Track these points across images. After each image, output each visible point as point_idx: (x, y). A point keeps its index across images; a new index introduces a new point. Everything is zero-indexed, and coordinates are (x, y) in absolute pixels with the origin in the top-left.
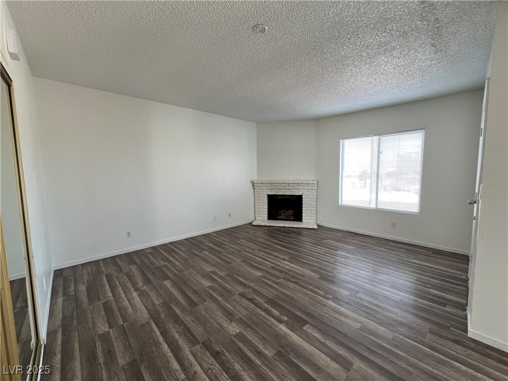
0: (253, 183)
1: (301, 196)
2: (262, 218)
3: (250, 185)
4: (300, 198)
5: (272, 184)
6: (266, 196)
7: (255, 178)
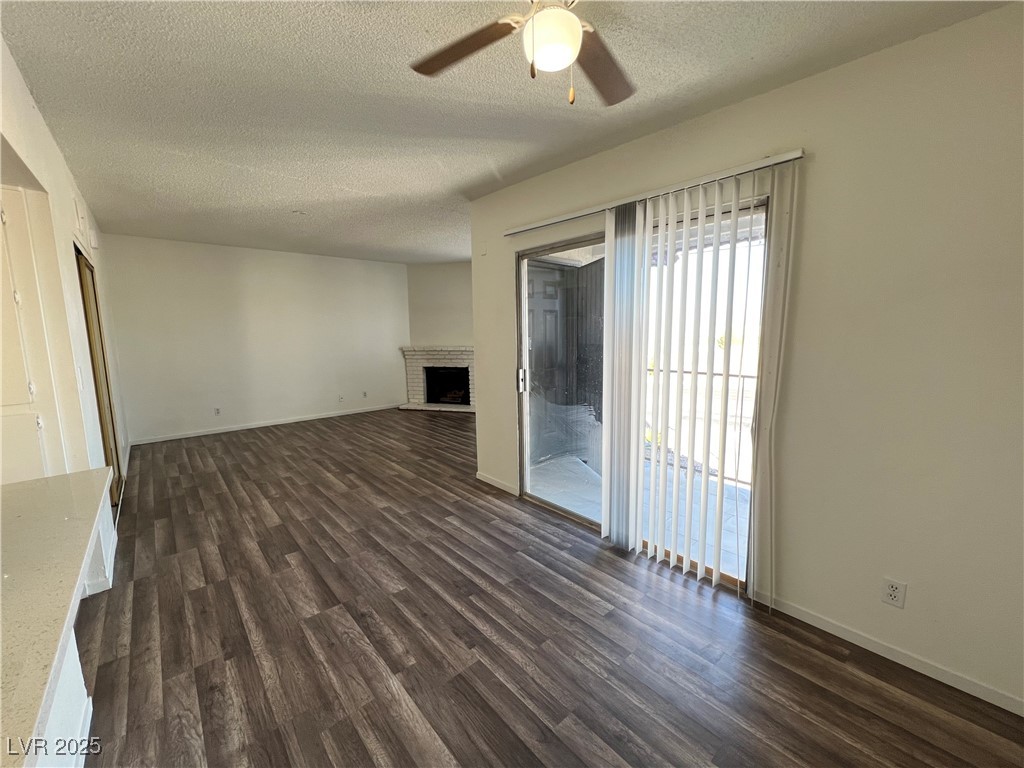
0: (403, 352)
1: (467, 368)
2: (418, 400)
3: (400, 353)
4: (465, 371)
5: (429, 352)
6: (421, 369)
7: (407, 343)
